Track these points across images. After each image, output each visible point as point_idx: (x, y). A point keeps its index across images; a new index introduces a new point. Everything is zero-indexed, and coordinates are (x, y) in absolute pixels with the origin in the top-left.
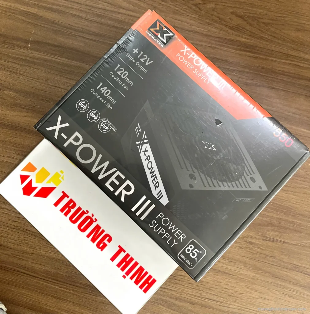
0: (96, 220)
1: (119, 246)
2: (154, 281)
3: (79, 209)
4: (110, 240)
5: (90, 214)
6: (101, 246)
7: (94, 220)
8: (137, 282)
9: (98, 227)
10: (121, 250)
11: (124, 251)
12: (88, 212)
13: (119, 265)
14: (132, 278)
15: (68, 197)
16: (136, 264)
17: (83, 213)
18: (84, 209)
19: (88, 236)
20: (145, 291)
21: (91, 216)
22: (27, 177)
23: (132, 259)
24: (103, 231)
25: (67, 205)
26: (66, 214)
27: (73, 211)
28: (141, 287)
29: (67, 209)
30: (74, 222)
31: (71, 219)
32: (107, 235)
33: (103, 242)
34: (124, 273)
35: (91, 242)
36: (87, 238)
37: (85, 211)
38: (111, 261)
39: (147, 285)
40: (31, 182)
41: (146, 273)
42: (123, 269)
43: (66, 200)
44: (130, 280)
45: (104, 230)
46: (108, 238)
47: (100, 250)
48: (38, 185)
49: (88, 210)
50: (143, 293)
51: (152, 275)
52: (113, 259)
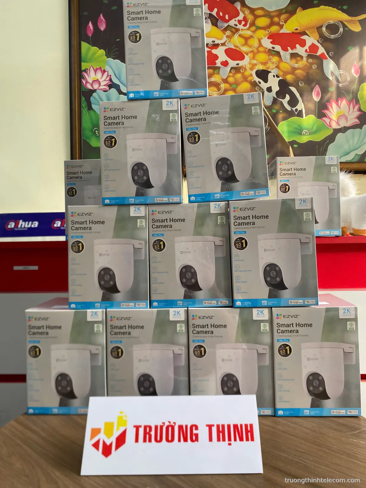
0: (175, 423)
1: (207, 426)
2: (251, 426)
3: (156, 427)
4: (197, 428)
5: (167, 424)
6: (194, 438)
7: (174, 425)
8: (241, 439)
9: (180, 427)
10: (210, 427)
11: (213, 425)
12: (164, 423)
13: (219, 440)
14: (235, 440)
15: (141, 426)
16: (229, 426)
17: (161, 427)
18: (159, 424)
19: (179, 440)
20: (252, 439)
21: (168, 424)
22: (98, 442)
23: (223, 426)
24: (186, 426)
25: (145, 433)
26: (150, 441)
27: (153, 433)
28: (247, 440)
29: (148, 436)
30: (161, 440)
31: (156, 440)
32: (192, 427)
33: (193, 435)
34: (227, 442)
35: (186, 443)
36: (179, 443)
37: (162, 424)
38: (211, 443)
39: (249, 434)
40: (104, 443)
41: (241, 426)
42: (224, 440)
43: (141, 431)
44: (235, 442)
45: (186, 424)
46: (194, 428)
47: (196, 442)
48: (112, 440)
49: (164, 422)
50: (252, 442)
51: (246, 423)
52: (211, 439)
